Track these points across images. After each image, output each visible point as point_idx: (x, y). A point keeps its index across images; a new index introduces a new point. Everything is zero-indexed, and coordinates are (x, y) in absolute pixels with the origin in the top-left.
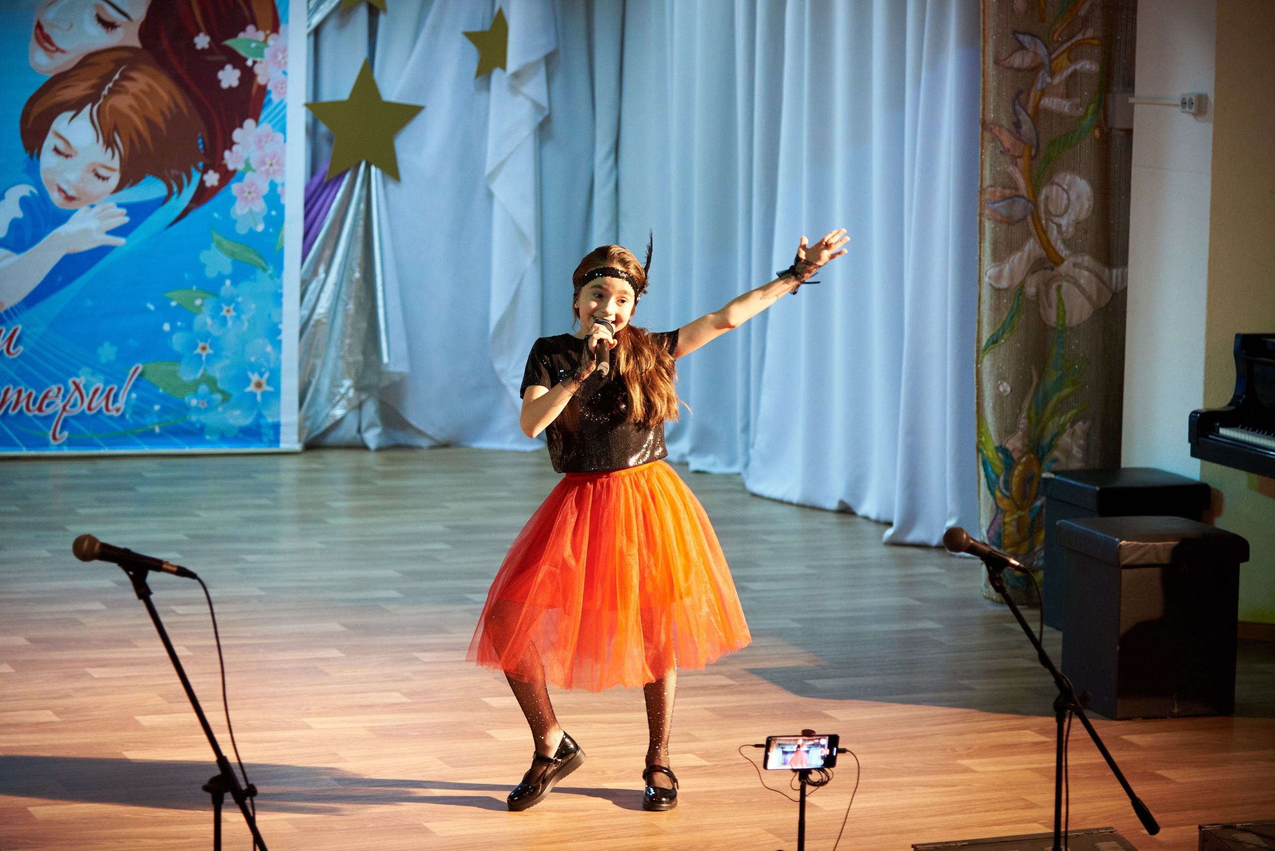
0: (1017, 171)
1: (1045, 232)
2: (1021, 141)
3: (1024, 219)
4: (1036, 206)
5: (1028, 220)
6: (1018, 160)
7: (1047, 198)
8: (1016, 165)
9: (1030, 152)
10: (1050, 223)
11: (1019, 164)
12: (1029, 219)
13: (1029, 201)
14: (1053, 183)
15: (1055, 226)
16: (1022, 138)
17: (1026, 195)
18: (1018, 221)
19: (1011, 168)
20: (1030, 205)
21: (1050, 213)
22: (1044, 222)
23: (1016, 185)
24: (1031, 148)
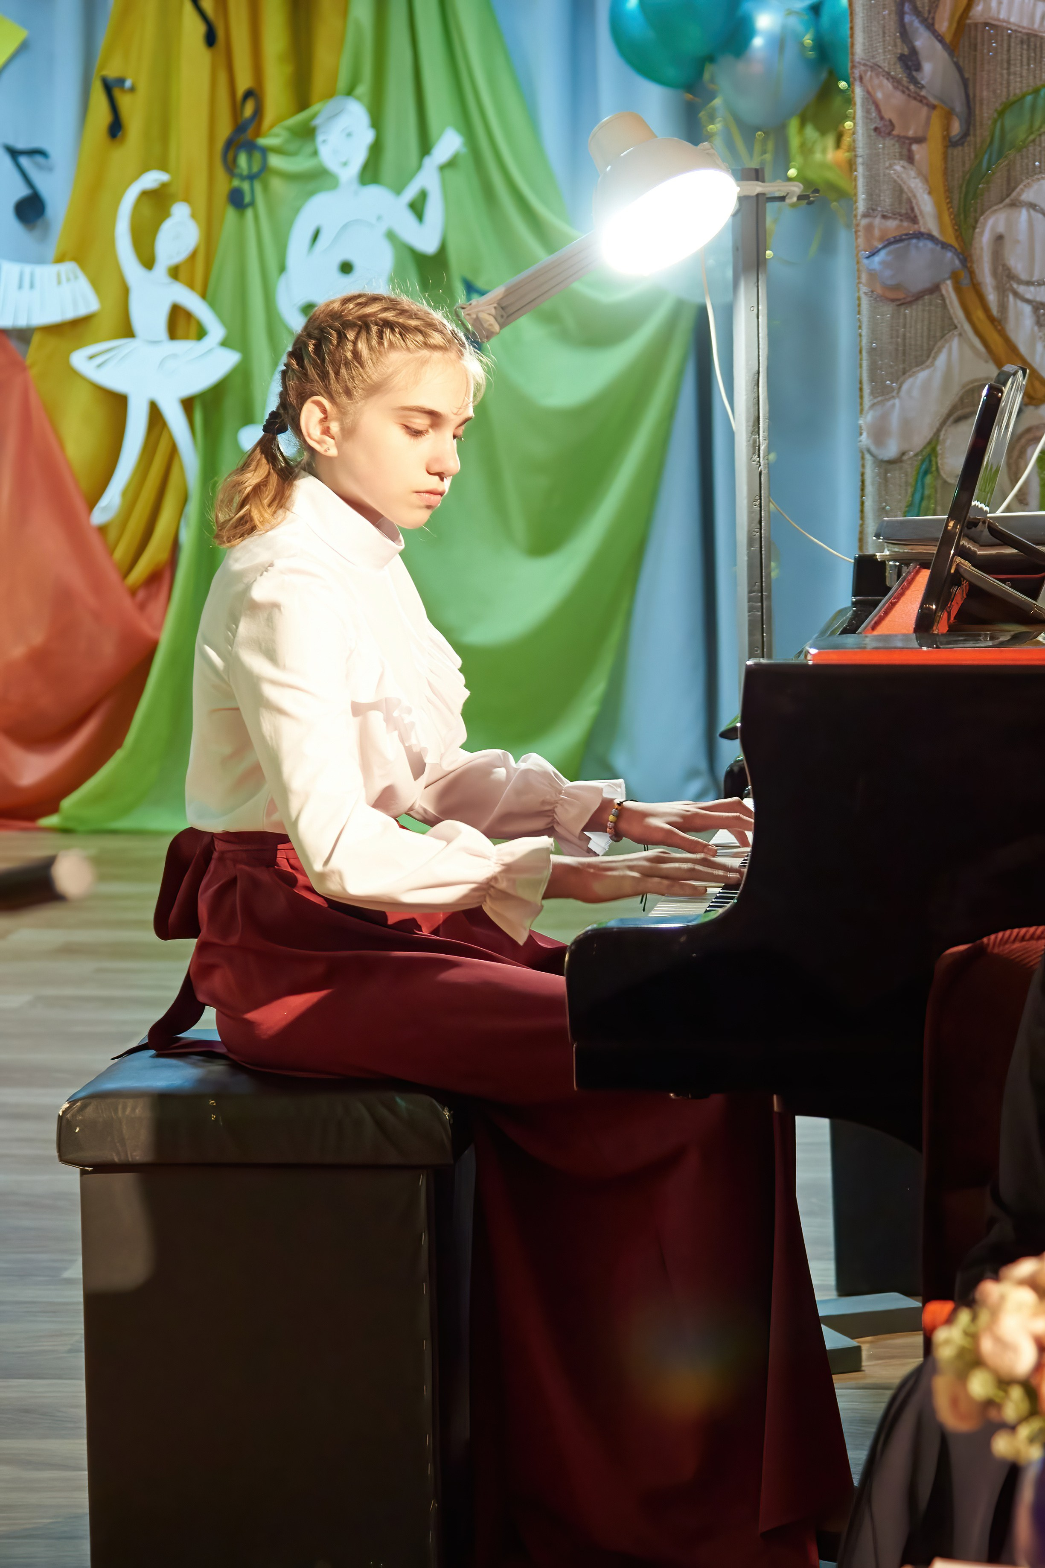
0: (913, 173)
1: (998, 323)
2: (922, 100)
3: (935, 289)
4: (966, 257)
5: (944, 292)
6: (915, 147)
7: (999, 239)
8: (910, 159)
9: (947, 128)
10: (1011, 298)
11: (917, 157)
12: (948, 289)
13: (945, 246)
14: (1015, 204)
15: (1027, 309)
16: (923, 93)
17: (936, 233)
18: (918, 297)
19: (898, 168)
20: (949, 254)
21: (1011, 276)
22: (992, 297)
23: (912, 209)
24: (949, 114)
